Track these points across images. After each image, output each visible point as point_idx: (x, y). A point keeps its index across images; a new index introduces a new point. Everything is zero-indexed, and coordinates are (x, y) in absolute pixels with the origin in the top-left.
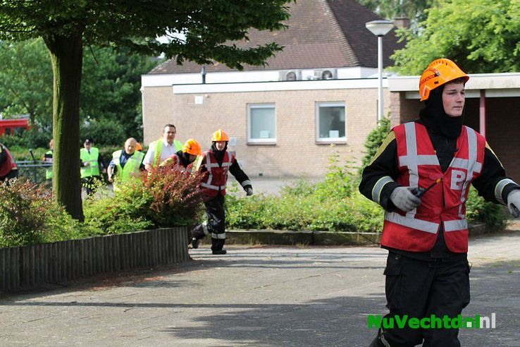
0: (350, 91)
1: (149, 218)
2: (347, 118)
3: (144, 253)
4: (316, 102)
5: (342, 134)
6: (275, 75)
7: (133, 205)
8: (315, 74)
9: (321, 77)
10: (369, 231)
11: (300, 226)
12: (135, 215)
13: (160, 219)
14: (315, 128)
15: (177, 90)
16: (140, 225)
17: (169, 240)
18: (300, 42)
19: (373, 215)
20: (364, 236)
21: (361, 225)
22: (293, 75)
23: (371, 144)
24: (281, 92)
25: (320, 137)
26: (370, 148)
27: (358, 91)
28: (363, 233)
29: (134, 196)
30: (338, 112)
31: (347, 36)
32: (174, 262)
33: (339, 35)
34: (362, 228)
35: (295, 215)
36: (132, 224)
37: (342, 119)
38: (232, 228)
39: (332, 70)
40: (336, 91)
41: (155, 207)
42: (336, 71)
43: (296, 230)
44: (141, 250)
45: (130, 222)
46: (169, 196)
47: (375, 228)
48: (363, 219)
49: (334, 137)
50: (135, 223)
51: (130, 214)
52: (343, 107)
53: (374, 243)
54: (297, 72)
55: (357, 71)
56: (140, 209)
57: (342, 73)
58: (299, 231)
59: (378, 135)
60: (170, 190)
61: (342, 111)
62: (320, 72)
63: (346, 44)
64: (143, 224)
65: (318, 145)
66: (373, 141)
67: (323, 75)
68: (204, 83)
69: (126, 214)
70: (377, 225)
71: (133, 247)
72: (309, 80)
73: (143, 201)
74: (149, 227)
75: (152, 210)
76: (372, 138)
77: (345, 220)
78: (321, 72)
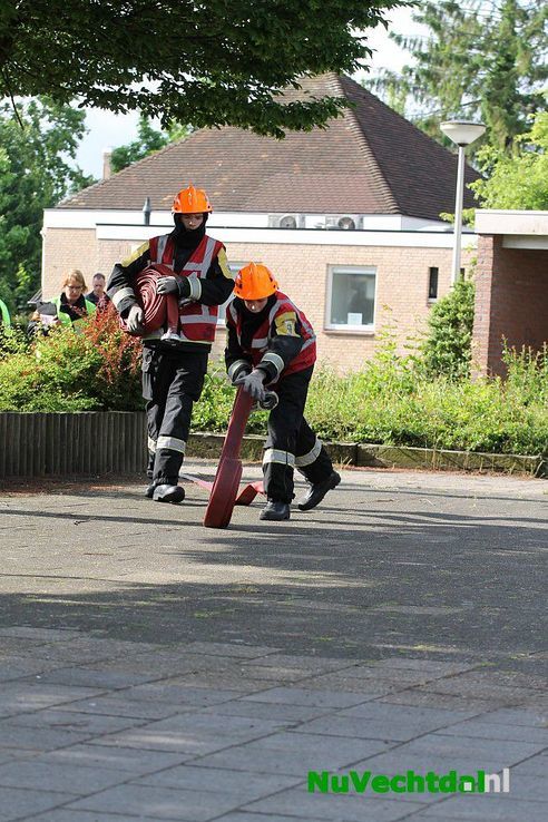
0: (386, 250)
1: (92, 393)
2: (379, 294)
3: (86, 451)
4: (328, 265)
5: (368, 319)
6: (262, 220)
7: (67, 369)
8: (327, 222)
9: (336, 225)
10: (453, 448)
11: (335, 434)
12: (70, 387)
13: (112, 396)
14: (325, 306)
15: (103, 232)
16: (78, 403)
17: (126, 431)
18: (304, 170)
19: (459, 422)
20: (443, 455)
21: (440, 438)
22: (291, 223)
23: (439, 320)
24: (272, 247)
25: (332, 322)
26: (437, 327)
27: (398, 250)
28: (442, 451)
29: (69, 355)
30: (363, 284)
31: (380, 165)
32: (132, 471)
33: (368, 163)
34: (440, 442)
35: (328, 416)
36: (63, 402)
37: (369, 296)
38: (220, 431)
39: (355, 218)
40: (362, 249)
41: (105, 374)
42: (362, 220)
43: (328, 439)
44: (80, 445)
45: (60, 398)
46: (130, 358)
47: (462, 444)
48: (443, 427)
49: (354, 323)
50: (70, 399)
51: (61, 384)
52: (373, 276)
53: (460, 468)
54: (297, 217)
55: (396, 221)
56: (80, 378)
57: (370, 222)
58: (334, 442)
59: (452, 306)
60: (132, 348)
61: (370, 281)
62: (335, 219)
63: (379, 178)
64: (83, 402)
65: (327, 334)
66: (442, 315)
67: (340, 224)
68: (147, 224)
69: (55, 385)
70: (466, 439)
71: (69, 437)
72: (319, 229)
73: (86, 364)
74: (94, 408)
75: (100, 380)
76: (441, 311)
77: (412, 427)
78: (337, 220)
